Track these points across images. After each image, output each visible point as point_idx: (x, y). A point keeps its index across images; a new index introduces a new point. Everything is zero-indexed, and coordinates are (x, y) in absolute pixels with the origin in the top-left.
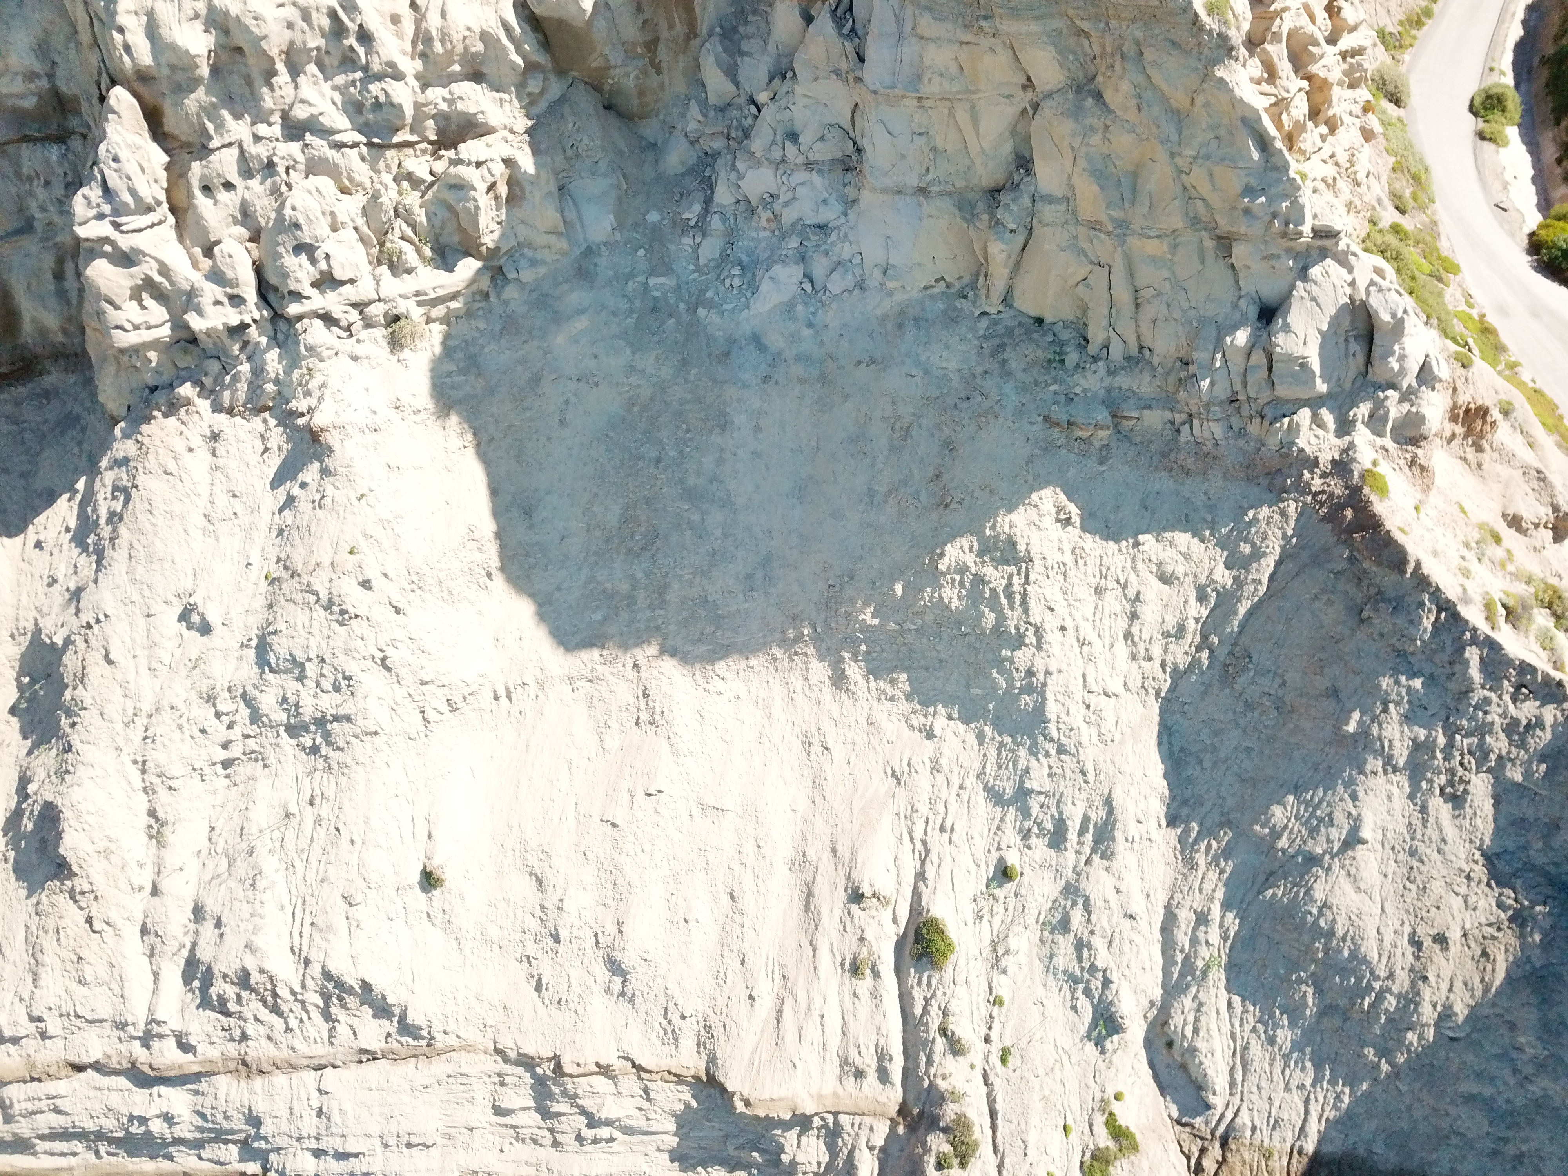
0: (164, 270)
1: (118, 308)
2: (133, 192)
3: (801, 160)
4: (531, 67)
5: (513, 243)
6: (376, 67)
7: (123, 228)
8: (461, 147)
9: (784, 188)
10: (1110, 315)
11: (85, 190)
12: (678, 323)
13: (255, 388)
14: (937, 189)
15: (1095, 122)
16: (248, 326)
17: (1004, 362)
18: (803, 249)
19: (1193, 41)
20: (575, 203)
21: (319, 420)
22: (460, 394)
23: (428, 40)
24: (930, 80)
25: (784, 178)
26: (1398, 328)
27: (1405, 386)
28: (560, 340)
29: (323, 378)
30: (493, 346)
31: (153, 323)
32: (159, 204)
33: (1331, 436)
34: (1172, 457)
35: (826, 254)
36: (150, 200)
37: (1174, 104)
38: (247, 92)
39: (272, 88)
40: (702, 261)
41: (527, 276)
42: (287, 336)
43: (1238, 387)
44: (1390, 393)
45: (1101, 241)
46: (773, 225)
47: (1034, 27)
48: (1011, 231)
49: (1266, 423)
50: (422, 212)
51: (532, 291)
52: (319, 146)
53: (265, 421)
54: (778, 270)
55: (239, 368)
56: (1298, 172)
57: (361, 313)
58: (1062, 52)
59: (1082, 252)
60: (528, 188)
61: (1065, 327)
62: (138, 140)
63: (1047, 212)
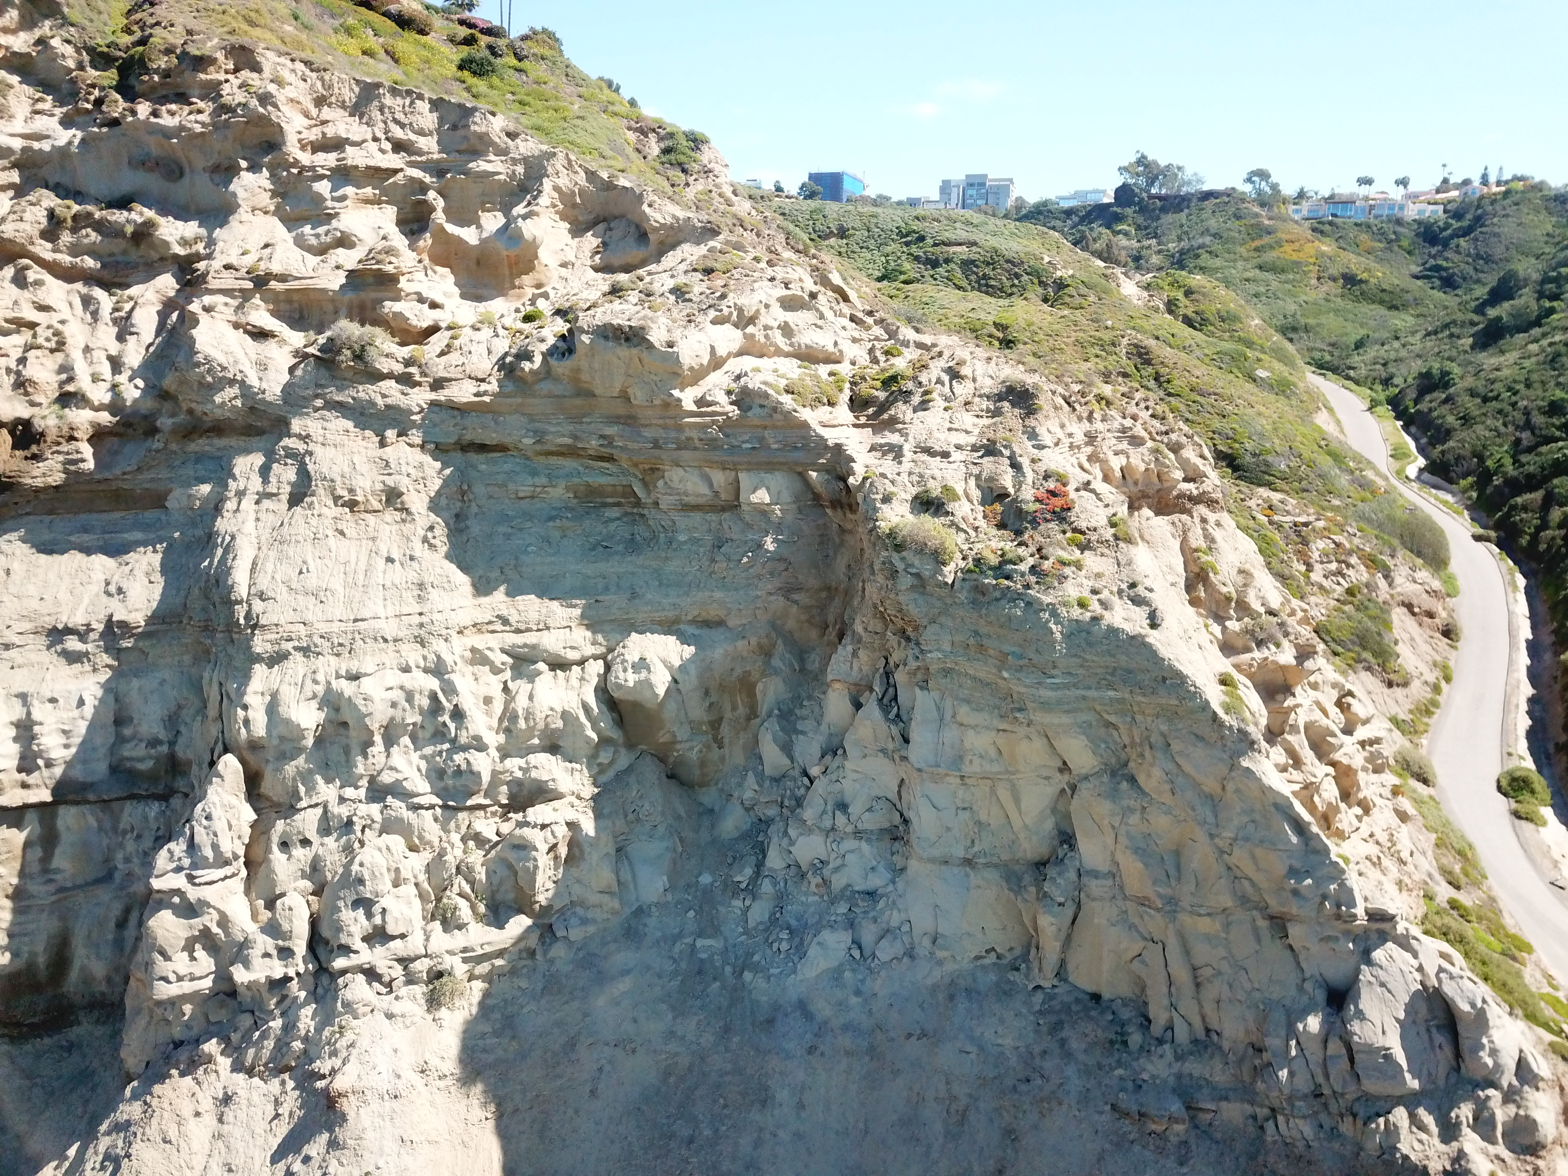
0: (224, 921)
1: (167, 958)
2: (215, 847)
3: (850, 829)
4: (604, 741)
5: (567, 901)
6: (463, 739)
7: (197, 881)
8: (530, 811)
9: (833, 855)
10: (1170, 994)
11: (172, 845)
12: (723, 987)
13: (282, 1045)
14: (982, 861)
15: (1132, 803)
16: (291, 979)
17: (1063, 1042)
18: (852, 915)
19: (1215, 736)
20: (630, 864)
21: (340, 1084)
22: (491, 1058)
23: (514, 718)
24: (971, 762)
25: (834, 846)
26: (1481, 1019)
27: (1505, 1085)
28: (600, 1002)
29: (353, 1037)
30: (532, 1006)
31: (198, 974)
32: (236, 857)
33: (1436, 1141)
34: (1261, 1159)
35: (875, 921)
36: (229, 855)
37: (1206, 789)
38: (343, 759)
39: (366, 757)
40: (751, 924)
41: (576, 934)
42: (327, 991)
43: (1320, 1079)
44: (1491, 1092)
45: (1151, 916)
46: (823, 890)
47: (1065, 719)
48: (1060, 904)
49: (1360, 1123)
50: (483, 871)
51: (579, 949)
52: (397, 806)
53: (283, 1083)
54: (826, 935)
55: (271, 1024)
56: (1340, 856)
57: (405, 968)
58: (1094, 742)
59: (1132, 927)
60: (587, 849)
61: (1125, 1005)
62: (234, 800)
63: (1095, 887)
